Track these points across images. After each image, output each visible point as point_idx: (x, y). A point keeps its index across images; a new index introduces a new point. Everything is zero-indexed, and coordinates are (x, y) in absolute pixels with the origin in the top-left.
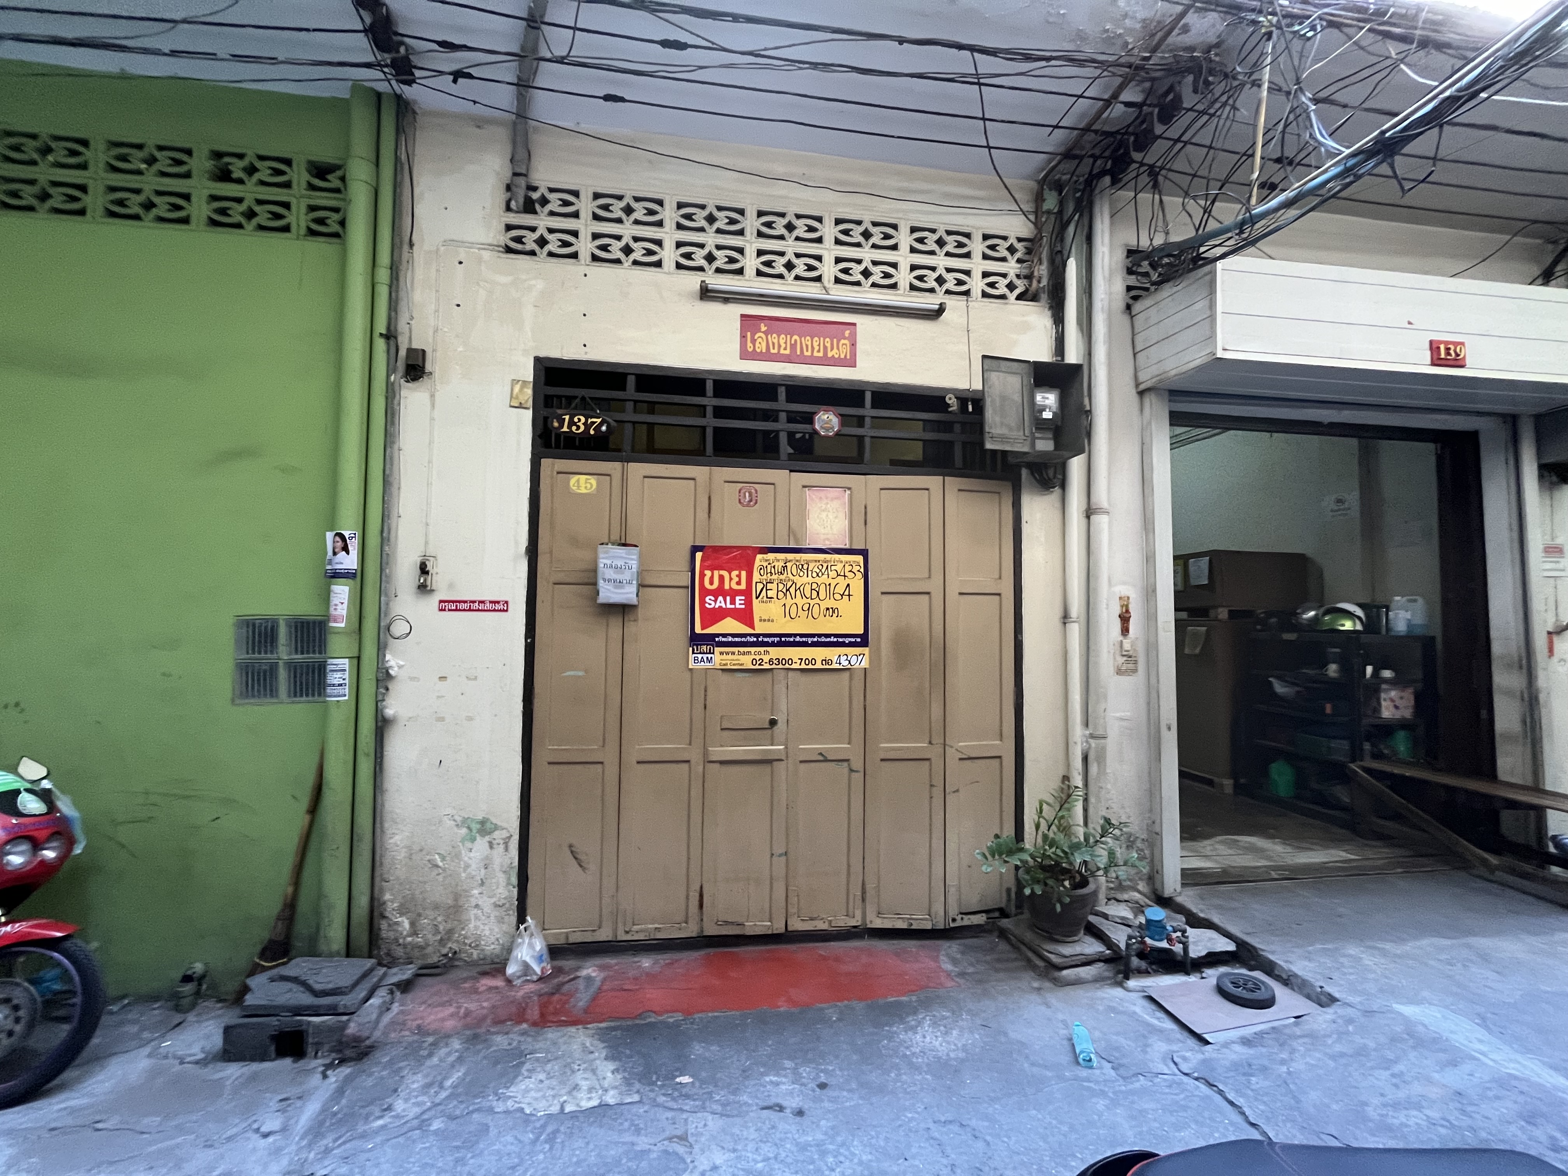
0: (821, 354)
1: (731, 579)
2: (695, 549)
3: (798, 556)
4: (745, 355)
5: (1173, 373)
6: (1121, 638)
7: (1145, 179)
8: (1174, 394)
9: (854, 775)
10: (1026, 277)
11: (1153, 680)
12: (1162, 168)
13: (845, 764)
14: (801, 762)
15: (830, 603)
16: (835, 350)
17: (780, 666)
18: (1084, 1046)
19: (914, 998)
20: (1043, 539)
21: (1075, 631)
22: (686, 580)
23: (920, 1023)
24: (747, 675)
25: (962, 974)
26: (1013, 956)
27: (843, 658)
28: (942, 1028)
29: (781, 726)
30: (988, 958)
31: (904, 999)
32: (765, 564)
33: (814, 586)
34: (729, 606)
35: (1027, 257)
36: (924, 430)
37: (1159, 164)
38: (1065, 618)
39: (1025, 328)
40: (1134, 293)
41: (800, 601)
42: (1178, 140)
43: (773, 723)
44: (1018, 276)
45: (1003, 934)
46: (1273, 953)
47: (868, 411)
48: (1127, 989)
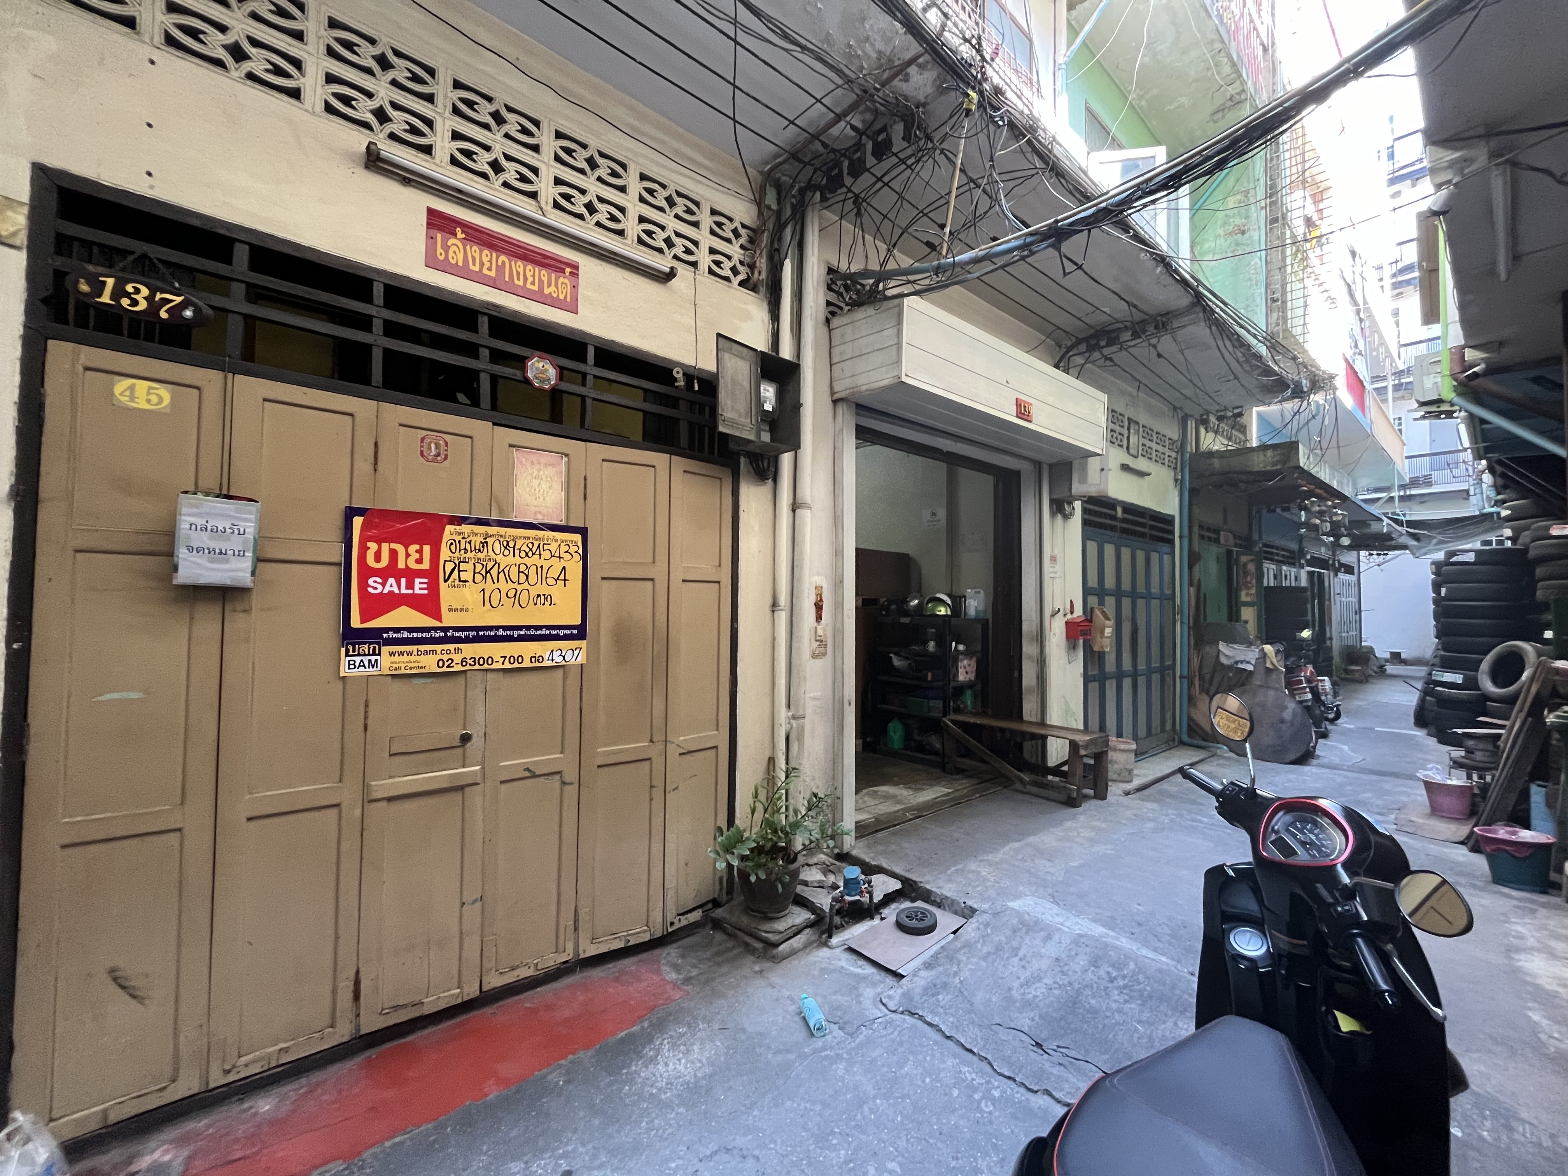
0: (536, 288)
1: (408, 555)
2: (351, 513)
3: (502, 530)
4: (431, 262)
5: (864, 388)
6: (816, 624)
7: (849, 205)
8: (861, 408)
9: (567, 788)
10: (749, 266)
11: (839, 662)
12: (864, 200)
13: (557, 777)
14: (502, 782)
15: (543, 589)
16: (553, 288)
17: (477, 667)
18: (816, 1017)
19: (646, 1024)
20: (756, 529)
21: (782, 617)
22: (336, 553)
23: (658, 1052)
24: (429, 680)
25: (688, 980)
26: (730, 944)
27: (556, 654)
28: (682, 1047)
29: (476, 742)
30: (708, 954)
31: (636, 1028)
32: (457, 538)
33: (523, 568)
34: (404, 591)
35: (748, 246)
36: (645, 400)
37: (862, 195)
38: (774, 605)
39: (747, 317)
40: (831, 308)
41: (503, 585)
42: (879, 179)
43: (466, 739)
44: (741, 263)
45: (717, 925)
47: (590, 368)
48: (830, 947)
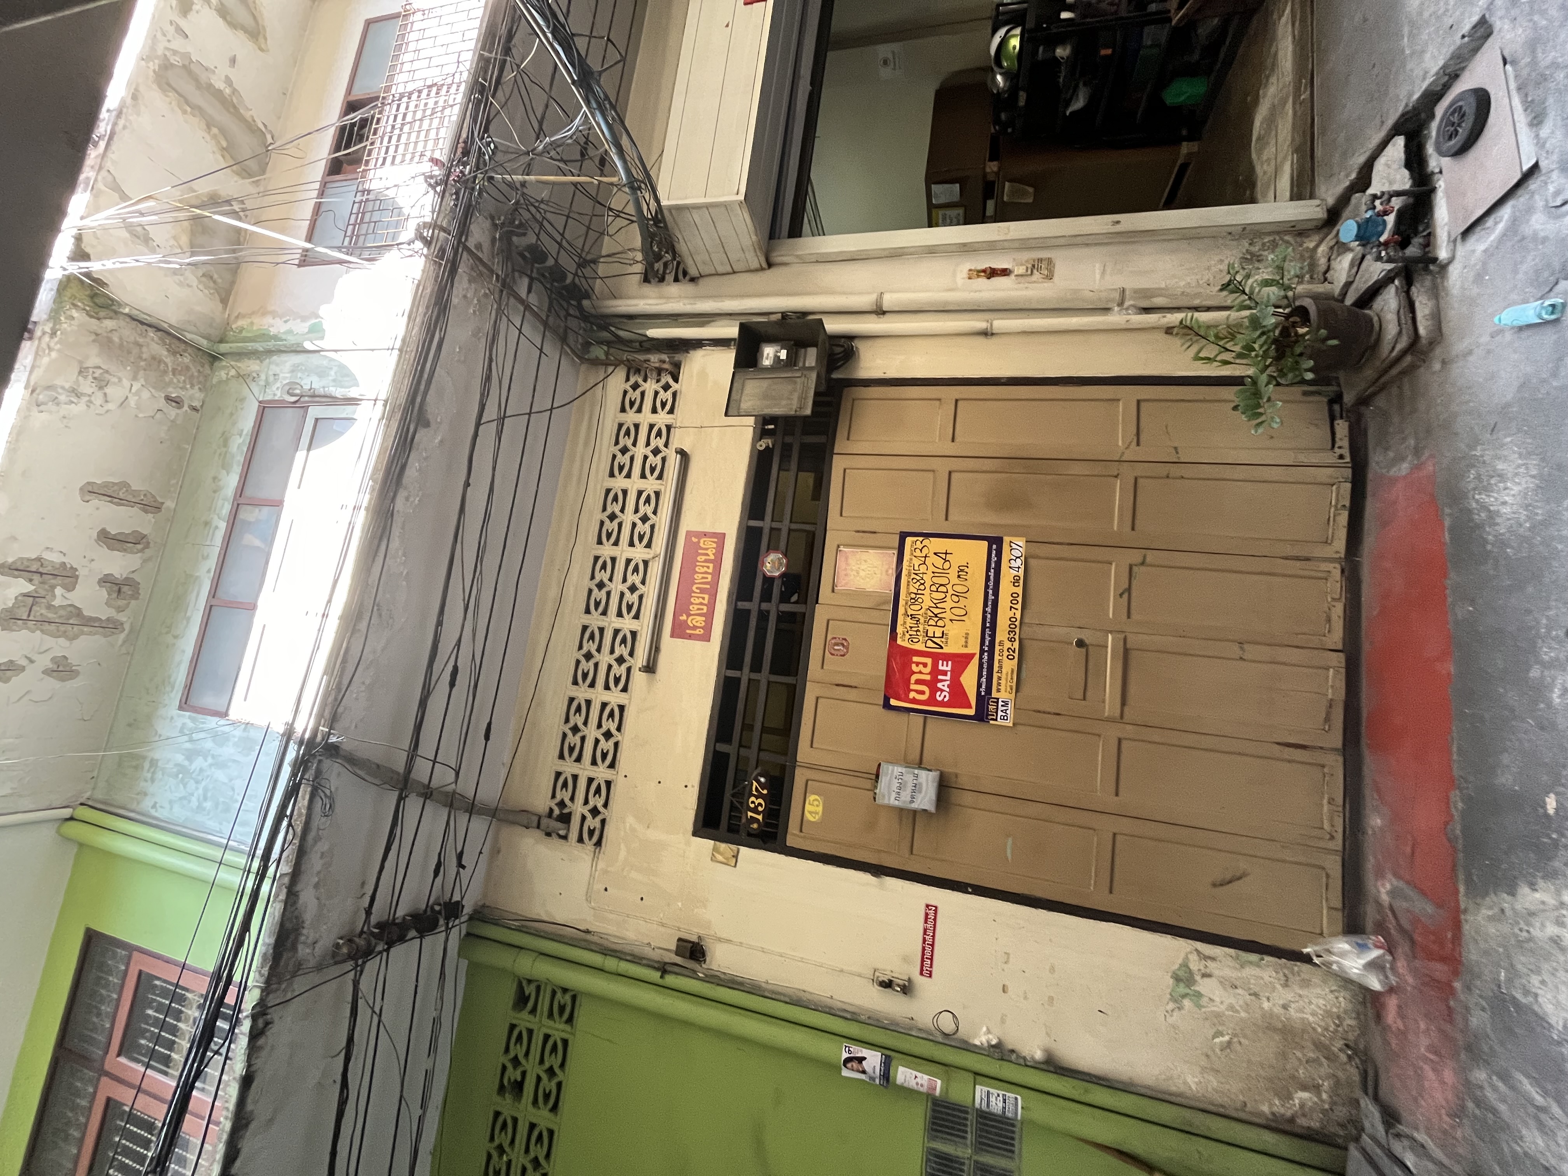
0: (711, 565)
1: (920, 672)
2: (887, 705)
3: (902, 602)
4: (706, 637)
5: (754, 238)
6: (1012, 277)
7: (587, 271)
8: (773, 235)
9: (1149, 560)
10: (659, 375)
11: (1062, 241)
12: (580, 257)
13: (1135, 569)
14: (1129, 617)
15: (953, 574)
16: (709, 552)
17: (1017, 630)
18: (1530, 312)
19: (1447, 510)
20: (902, 357)
21: (1000, 324)
22: (918, 719)
23: (1485, 507)
24: (1024, 666)
25: (1417, 452)
26: (1395, 390)
27: (1013, 564)
28: (1493, 481)
29: (1085, 635)
30: (1396, 419)
31: (1447, 522)
32: (908, 636)
33: (933, 588)
34: (948, 677)
35: (643, 373)
36: (788, 470)
37: (577, 259)
38: (986, 334)
39: (703, 374)
40: (681, 276)
41: (948, 604)
42: (560, 244)
43: (1081, 643)
44: (658, 381)
45: (1364, 401)
46: (1410, 95)
47: (766, 524)
48: (1451, 260)
